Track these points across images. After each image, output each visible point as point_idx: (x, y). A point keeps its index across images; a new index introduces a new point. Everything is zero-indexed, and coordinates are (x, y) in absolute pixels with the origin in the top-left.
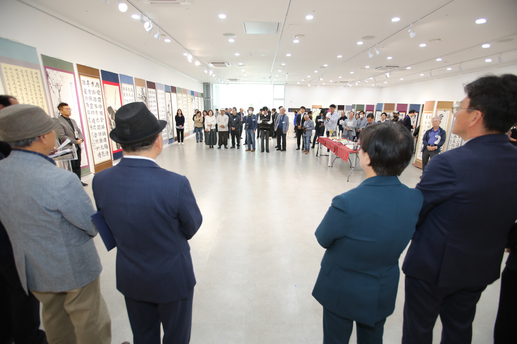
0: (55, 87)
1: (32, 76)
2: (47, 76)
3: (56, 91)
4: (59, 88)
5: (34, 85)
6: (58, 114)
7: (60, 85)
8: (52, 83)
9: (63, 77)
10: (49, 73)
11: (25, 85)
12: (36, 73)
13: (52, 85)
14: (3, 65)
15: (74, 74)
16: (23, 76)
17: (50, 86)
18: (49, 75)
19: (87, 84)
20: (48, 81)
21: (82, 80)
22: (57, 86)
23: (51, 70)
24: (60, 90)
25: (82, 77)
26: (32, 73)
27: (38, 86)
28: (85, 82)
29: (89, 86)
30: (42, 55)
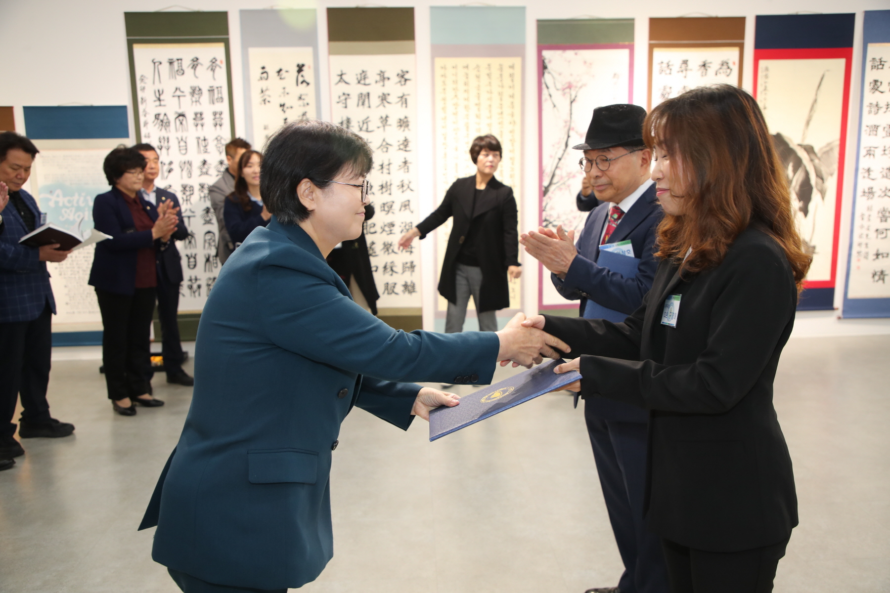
0: (560, 92)
1: (501, 75)
2: (542, 67)
3: (562, 102)
4: (573, 94)
5: (500, 94)
6: (557, 160)
7: (579, 85)
8: (555, 83)
9: (591, 64)
10: (550, 61)
11: (479, 98)
12: (512, 67)
13: (552, 90)
14: (440, 61)
15: (631, 48)
16: (478, 77)
17: (545, 92)
18: (549, 66)
19: (679, 69)
20: (543, 81)
21: (660, 62)
22: (568, 90)
23: (559, 52)
24: (577, 99)
25: (659, 54)
26: (501, 68)
27: (510, 96)
28: (672, 65)
29: (685, 77)
30: (539, 21)
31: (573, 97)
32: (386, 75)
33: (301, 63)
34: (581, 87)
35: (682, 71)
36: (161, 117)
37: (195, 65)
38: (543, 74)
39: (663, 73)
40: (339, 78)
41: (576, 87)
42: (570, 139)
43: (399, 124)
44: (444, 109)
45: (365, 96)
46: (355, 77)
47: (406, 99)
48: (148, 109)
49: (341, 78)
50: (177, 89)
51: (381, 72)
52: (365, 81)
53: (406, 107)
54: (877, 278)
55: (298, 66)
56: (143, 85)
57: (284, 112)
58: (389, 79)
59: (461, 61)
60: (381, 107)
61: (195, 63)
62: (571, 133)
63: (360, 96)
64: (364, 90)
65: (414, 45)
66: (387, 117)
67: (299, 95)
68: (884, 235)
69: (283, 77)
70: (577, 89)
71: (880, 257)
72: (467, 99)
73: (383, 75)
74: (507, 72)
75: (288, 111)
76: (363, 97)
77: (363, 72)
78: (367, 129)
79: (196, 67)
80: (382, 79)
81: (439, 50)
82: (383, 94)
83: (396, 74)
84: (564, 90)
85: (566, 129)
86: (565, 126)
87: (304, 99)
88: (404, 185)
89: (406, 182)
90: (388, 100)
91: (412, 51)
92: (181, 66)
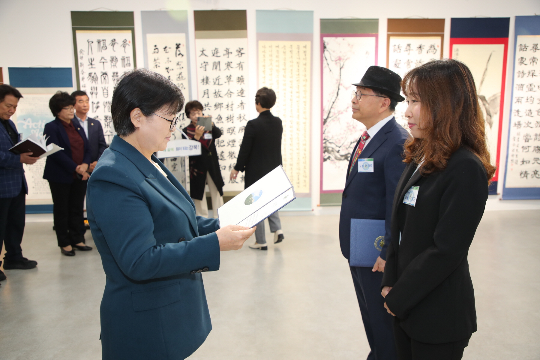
0: (334, 62)
1: (298, 52)
2: (323, 47)
3: (335, 68)
4: (342, 63)
5: (298, 63)
6: (332, 103)
7: (345, 58)
8: (331, 57)
9: (352, 46)
10: (328, 44)
11: (285, 65)
12: (305, 47)
13: (329, 61)
14: (261, 43)
15: (377, 36)
16: (284, 53)
17: (325, 62)
18: (327, 47)
19: (405, 50)
20: (324, 55)
21: (394, 45)
22: (338, 61)
23: (333, 39)
24: (344, 66)
25: (393, 40)
26: (298, 47)
27: (304, 64)
28: (401, 47)
29: (409, 54)
30: (321, 20)
31: (342, 65)
32: (230, 51)
33: (178, 43)
34: (346, 59)
35: (407, 51)
36: (93, 75)
37: (114, 44)
38: (324, 51)
39: (396, 52)
40: (201, 53)
41: (343, 59)
42: (339, 91)
43: (238, 80)
44: (264, 72)
45: (217, 63)
46: (211, 52)
47: (242, 65)
48: (85, 70)
49: (203, 53)
50: (102, 58)
51: (227, 49)
52: (217, 55)
53: (242, 70)
54: (523, 175)
55: (177, 44)
56: (82, 55)
57: (168, 72)
58: (231, 53)
59: (274, 43)
60: (227, 70)
61: (114, 42)
62: (340, 87)
63: (214, 63)
64: (217, 60)
65: (247, 33)
66: (230, 76)
67: (177, 62)
68: (527, 150)
69: (167, 51)
70: (344, 61)
71: (525, 163)
72: (278, 66)
73: (228, 51)
74: (302, 50)
75: (171, 72)
76: (216, 64)
77: (216, 49)
78: (219, 83)
79: (114, 45)
80: (228, 53)
81: (261, 36)
82: (228, 62)
83: (236, 50)
84: (336, 61)
85: (337, 85)
86: (337, 83)
87: (180, 65)
88: (241, 117)
89: (242, 115)
90: (231, 66)
91: (246, 36)
92: (105, 44)
